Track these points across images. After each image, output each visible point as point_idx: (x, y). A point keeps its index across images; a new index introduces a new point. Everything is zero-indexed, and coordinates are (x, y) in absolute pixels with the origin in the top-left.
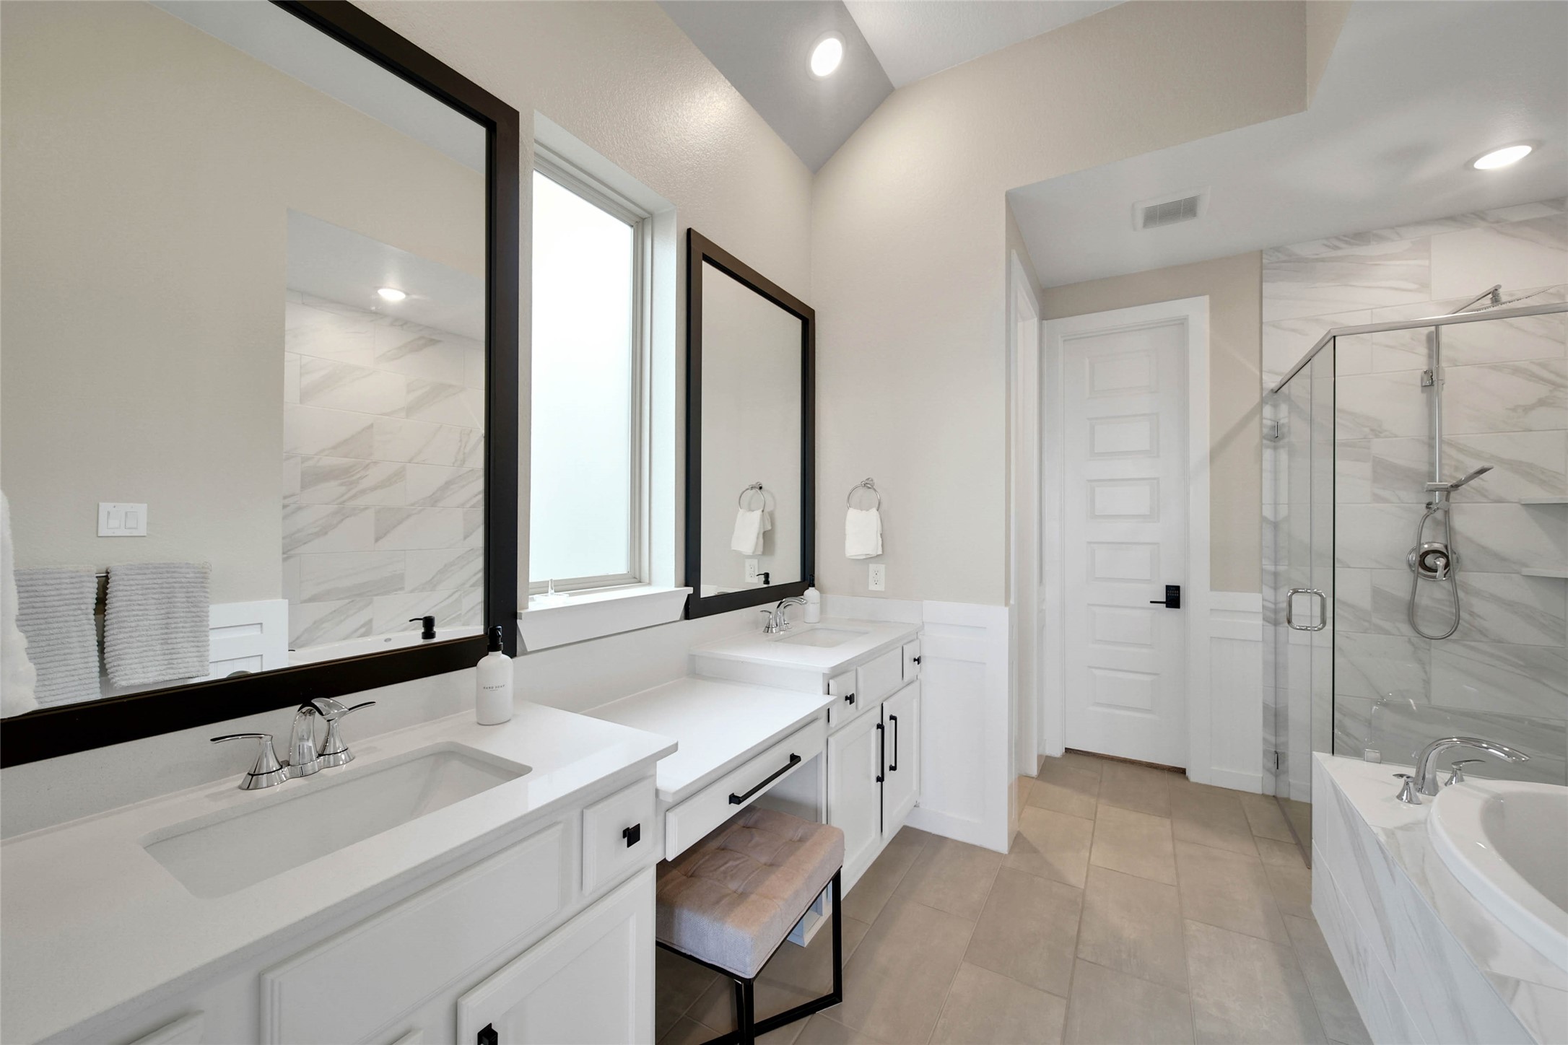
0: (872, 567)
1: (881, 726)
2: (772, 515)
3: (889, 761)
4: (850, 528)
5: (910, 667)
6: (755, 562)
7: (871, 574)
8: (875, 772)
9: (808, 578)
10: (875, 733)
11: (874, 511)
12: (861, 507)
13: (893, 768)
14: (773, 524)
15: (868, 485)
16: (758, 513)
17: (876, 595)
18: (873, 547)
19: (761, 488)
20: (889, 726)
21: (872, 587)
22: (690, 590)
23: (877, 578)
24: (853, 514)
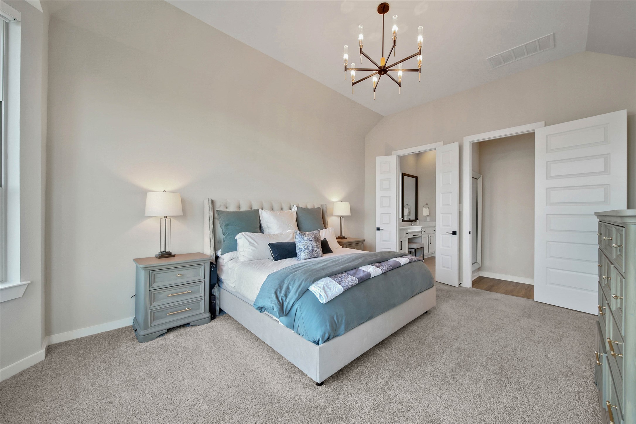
0: (427, 217)
1: (429, 237)
2: (410, 209)
3: (430, 243)
4: (424, 211)
5: (433, 232)
6: (407, 217)
7: (427, 218)
8: (428, 243)
9: (417, 219)
10: (428, 238)
11: (428, 209)
12: (426, 208)
13: (430, 244)
14: (410, 211)
15: (427, 204)
16: (408, 209)
17: (428, 221)
18: (428, 214)
19: (408, 205)
20: (430, 238)
21: (427, 220)
22: (403, 218)
23: (428, 219)
24: (424, 209)
